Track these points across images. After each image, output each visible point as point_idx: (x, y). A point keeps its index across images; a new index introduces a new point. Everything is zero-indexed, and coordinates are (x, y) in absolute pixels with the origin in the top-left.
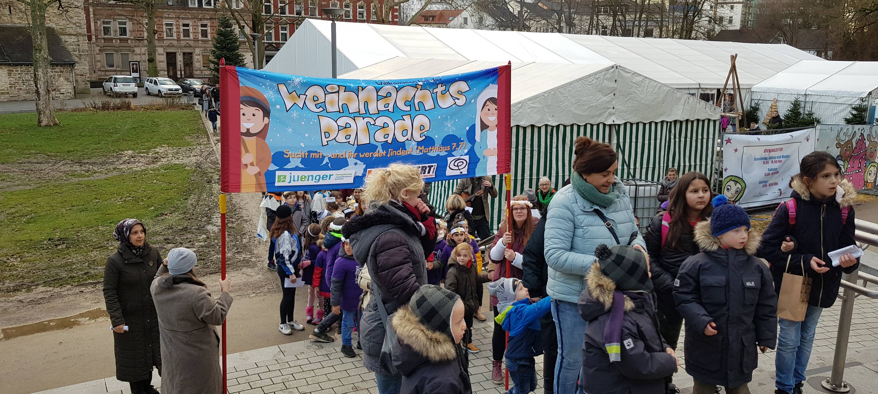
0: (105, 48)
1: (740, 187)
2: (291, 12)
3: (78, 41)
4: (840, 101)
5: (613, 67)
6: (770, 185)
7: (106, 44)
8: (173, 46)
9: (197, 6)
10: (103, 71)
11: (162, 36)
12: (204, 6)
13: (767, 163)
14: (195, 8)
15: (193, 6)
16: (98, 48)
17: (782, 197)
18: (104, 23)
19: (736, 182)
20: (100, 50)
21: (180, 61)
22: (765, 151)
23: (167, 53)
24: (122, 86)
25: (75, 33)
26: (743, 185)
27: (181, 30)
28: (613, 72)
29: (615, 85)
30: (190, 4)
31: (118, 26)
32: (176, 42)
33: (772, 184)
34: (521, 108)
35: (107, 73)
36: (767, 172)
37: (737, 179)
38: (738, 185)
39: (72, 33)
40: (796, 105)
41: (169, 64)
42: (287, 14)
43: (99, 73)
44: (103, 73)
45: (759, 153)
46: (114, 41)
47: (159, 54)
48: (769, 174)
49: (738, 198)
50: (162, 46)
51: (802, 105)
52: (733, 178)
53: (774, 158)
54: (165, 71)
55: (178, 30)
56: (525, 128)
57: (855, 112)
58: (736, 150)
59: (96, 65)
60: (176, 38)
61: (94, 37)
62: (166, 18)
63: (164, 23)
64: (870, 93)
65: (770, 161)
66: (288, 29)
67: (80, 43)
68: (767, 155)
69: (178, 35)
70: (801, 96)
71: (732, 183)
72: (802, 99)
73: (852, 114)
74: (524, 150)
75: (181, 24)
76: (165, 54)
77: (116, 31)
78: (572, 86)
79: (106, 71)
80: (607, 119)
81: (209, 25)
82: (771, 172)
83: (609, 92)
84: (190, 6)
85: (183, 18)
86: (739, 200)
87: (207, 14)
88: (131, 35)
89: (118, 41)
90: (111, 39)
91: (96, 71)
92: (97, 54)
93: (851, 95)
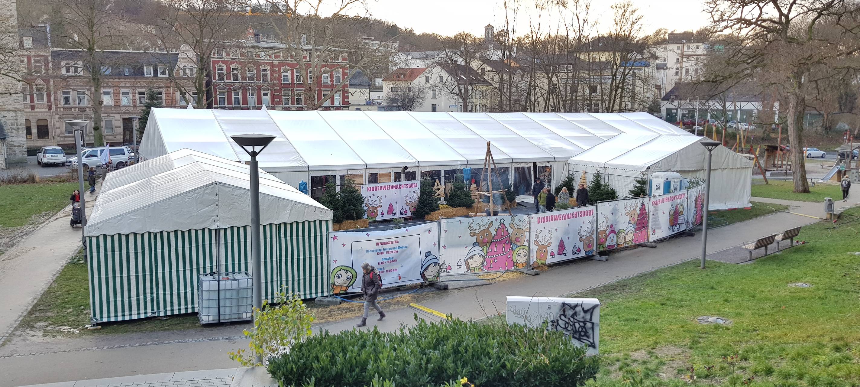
0: (64, 116)
1: (351, 275)
2: (244, 78)
3: (16, 116)
4: (628, 174)
5: (212, 184)
6: (387, 271)
7: (65, 112)
8: (129, 113)
9: (152, 75)
10: (62, 137)
11: (119, 104)
12: (159, 75)
13: (382, 253)
14: (150, 77)
15: (149, 76)
16: (57, 116)
17: (401, 280)
18: (64, 93)
19: (346, 271)
20: (59, 118)
21: (136, 126)
22: (377, 244)
23: (123, 119)
24: (50, 157)
25: (13, 109)
26: (354, 273)
27: (137, 98)
28: (213, 187)
29: (217, 198)
30: (145, 74)
31: (77, 95)
32: (132, 108)
33: (391, 271)
34: (121, 219)
35: (66, 139)
36: (381, 261)
37: (347, 269)
38: (349, 273)
39: (11, 109)
40: (598, 176)
41: (125, 129)
42: (240, 80)
43: (58, 139)
44: (62, 139)
45: (372, 246)
46: (73, 109)
47: (116, 120)
48: (383, 263)
49: (351, 283)
50: (118, 113)
51: (603, 177)
52: (343, 268)
53: (388, 249)
54: (121, 135)
55: (134, 98)
56: (127, 236)
57: (638, 185)
58: (344, 245)
59: (55, 132)
60: (132, 105)
61: (53, 106)
62: (123, 87)
63: (121, 91)
64: (649, 168)
65: (385, 252)
66: (240, 94)
67: (18, 118)
68: (380, 247)
69: (134, 102)
70: (602, 169)
71: (342, 272)
72: (602, 171)
73: (636, 187)
74: (128, 253)
75: (137, 92)
76: (121, 120)
77: (74, 101)
78: (172, 200)
79: (65, 137)
80: (211, 224)
81: (164, 92)
82: (385, 261)
83: (211, 203)
84: (146, 76)
85: (138, 87)
86: (352, 285)
87: (162, 82)
88: (89, 104)
89: (77, 109)
90: (71, 108)
91: (56, 137)
92: (56, 122)
93: (634, 168)
